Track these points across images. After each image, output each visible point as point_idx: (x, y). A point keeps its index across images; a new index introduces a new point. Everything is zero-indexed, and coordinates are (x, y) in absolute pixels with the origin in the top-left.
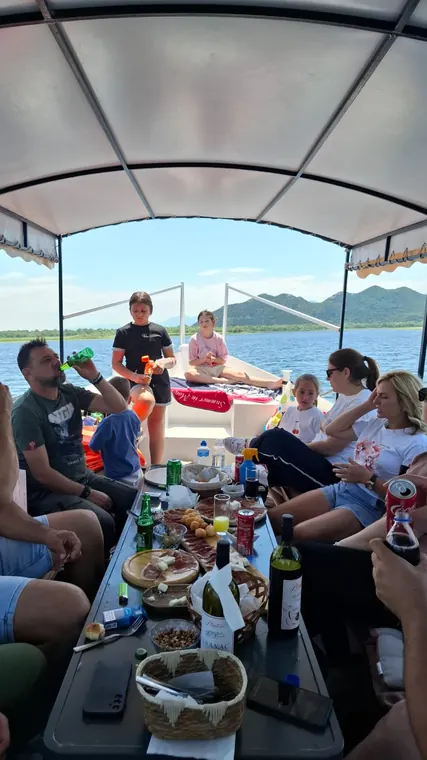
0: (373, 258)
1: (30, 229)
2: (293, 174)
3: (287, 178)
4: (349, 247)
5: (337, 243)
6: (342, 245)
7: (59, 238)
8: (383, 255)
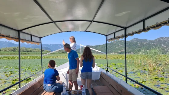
0: (112, 38)
1: (33, 37)
2: (91, 21)
3: (90, 22)
4: (106, 36)
5: (104, 35)
6: (105, 35)
7: (41, 38)
8: (114, 37)
